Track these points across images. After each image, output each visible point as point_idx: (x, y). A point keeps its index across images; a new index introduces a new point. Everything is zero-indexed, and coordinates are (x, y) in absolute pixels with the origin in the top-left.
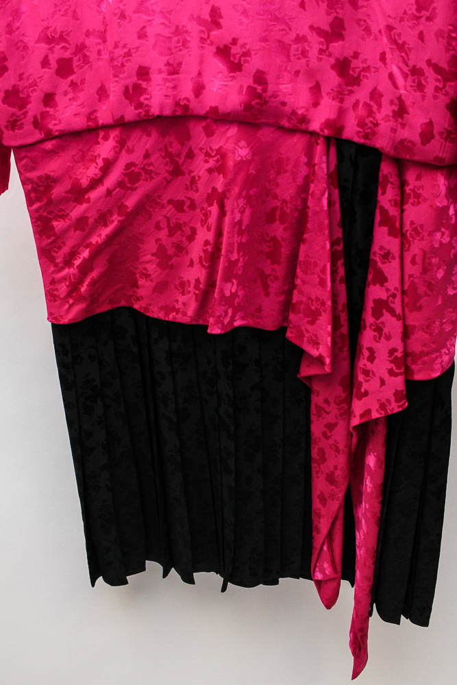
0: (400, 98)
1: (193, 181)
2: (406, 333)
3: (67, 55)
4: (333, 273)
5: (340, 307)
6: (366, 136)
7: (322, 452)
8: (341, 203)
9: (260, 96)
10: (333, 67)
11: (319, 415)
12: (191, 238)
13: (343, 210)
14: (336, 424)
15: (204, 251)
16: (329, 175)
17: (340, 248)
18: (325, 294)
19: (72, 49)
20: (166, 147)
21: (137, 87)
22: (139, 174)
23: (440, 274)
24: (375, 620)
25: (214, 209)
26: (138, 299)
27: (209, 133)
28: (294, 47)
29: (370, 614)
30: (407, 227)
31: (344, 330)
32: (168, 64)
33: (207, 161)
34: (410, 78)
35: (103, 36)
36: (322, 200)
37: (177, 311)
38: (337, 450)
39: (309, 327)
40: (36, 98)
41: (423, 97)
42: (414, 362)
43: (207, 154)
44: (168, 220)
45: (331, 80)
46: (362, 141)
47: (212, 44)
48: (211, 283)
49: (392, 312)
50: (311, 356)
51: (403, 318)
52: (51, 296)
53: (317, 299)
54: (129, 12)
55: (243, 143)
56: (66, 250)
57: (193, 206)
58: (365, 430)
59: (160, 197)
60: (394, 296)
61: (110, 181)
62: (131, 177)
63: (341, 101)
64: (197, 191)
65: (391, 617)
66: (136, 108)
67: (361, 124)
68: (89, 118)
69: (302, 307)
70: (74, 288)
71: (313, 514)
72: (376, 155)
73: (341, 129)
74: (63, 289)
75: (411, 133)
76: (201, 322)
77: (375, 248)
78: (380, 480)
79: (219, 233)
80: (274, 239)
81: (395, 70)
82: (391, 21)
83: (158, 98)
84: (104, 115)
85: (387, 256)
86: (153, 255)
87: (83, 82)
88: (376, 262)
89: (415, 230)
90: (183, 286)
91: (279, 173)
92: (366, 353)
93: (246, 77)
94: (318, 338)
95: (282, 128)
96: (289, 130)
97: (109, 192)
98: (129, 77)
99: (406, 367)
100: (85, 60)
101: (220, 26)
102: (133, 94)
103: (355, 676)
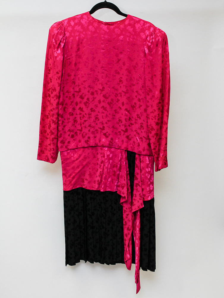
0: (138, 143)
1: (98, 159)
2: (143, 190)
3: (73, 134)
4: (127, 178)
5: (129, 186)
6: (133, 150)
7: (126, 222)
8: (128, 163)
9: (112, 142)
10: (126, 137)
11: (125, 212)
12: (97, 171)
13: (129, 165)
14: (129, 214)
15: (100, 174)
16: (125, 158)
17: (128, 173)
18: (125, 182)
20: (92, 152)
22: (87, 158)
23: (149, 177)
24: (141, 270)
25: (102, 165)
26: (84, 185)
27: (101, 149)
28: (118, 133)
30: (141, 168)
31: (130, 191)
32: (94, 136)
33: (101, 155)
34: (140, 139)
35: (81, 130)
36: (124, 163)
37: (93, 187)
38: (129, 221)
39: (122, 190)
40: (66, 142)
41: (143, 143)
42: (145, 197)
43: (101, 154)
44: (92, 167)
45: (125, 140)
47: (103, 133)
48: (101, 181)
49: (139, 186)
50: (123, 197)
51: (142, 187)
52: (64, 184)
53: (124, 184)
54: (87, 126)
55: (108, 151)
56: (69, 174)
57: (98, 164)
58: (135, 214)
59: (90, 162)
60: (139, 182)
61: (80, 159)
62: (85, 158)
63: (127, 143)
64: (98, 161)
65: (145, 269)
66: (87, 144)
67: (131, 147)
68: (77, 146)
69: (121, 186)
70: (70, 182)
71: (124, 240)
72: (135, 153)
73: (127, 149)
74: (68, 182)
75: (141, 149)
76: (98, 190)
77: (135, 172)
78: (139, 227)
79: (103, 170)
80: (114, 171)
81: (137, 138)
82: (136, 129)
83: (92, 142)
84: (80, 145)
85: (138, 174)
86: (88, 175)
87: (76, 139)
88: (135, 175)
89: (143, 168)
90: (95, 182)
91: (115, 157)
92: (134, 195)
93: (109, 139)
94: (124, 192)
95: (116, 148)
96: (117, 149)
97: (80, 161)
98: (86, 138)
99: (143, 198)
100: (77, 135)
101: (104, 130)
102: (87, 142)
103: (137, 292)
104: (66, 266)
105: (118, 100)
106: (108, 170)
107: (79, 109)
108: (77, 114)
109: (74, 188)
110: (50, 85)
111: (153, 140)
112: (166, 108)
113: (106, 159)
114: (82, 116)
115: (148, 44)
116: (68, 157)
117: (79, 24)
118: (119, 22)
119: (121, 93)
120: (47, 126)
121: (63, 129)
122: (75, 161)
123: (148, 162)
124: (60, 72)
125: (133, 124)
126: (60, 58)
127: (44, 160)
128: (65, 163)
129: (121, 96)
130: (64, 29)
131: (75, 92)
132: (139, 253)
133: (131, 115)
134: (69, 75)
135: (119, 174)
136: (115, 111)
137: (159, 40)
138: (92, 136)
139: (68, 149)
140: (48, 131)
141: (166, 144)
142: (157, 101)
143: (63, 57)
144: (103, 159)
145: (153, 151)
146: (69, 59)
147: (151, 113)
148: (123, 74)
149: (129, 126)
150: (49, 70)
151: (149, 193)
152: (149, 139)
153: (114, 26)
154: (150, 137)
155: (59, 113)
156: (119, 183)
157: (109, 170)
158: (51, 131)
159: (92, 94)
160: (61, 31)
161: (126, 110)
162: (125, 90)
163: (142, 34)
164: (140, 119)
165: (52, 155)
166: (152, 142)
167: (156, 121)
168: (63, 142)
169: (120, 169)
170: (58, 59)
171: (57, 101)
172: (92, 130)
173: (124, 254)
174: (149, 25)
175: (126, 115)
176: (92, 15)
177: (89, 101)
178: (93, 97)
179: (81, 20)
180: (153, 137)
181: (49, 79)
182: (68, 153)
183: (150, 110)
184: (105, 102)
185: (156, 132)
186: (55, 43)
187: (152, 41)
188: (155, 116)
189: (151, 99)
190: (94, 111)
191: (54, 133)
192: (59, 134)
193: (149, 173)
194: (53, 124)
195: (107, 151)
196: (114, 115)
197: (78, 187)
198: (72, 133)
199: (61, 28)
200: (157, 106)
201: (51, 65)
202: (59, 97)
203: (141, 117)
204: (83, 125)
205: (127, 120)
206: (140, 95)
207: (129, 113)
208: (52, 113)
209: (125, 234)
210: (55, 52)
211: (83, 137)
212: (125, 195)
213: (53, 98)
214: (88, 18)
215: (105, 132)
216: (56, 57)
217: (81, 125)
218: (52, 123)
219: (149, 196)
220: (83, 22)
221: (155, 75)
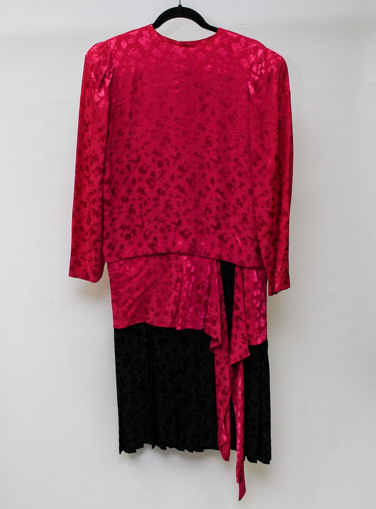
0: (240, 247)
1: (171, 275)
2: (247, 327)
3: (129, 233)
4: (220, 307)
5: (224, 320)
6: (230, 259)
7: (219, 381)
8: (223, 282)
9: (194, 247)
10: (218, 237)
11: (218, 364)
12: (170, 295)
13: (223, 284)
14: (225, 367)
15: (175, 299)
16: (218, 272)
17: (223, 298)
18: (217, 314)
19: (131, 231)
20: (162, 263)
21: (153, 243)
22: (152, 272)
23: (258, 305)
24: (246, 462)
25: (179, 285)
26: (148, 319)
27: (177, 258)
29: (244, 460)
30: (245, 289)
31: (226, 328)
32: (164, 236)
33: (176, 268)
34: (243, 241)
35: (142, 227)
36: (216, 281)
37: (164, 323)
38: (225, 379)
39: (213, 328)
40: (117, 247)
41: (247, 247)
42: (251, 338)
43: (176, 266)
44: (161, 288)
45: (217, 241)
46: (228, 261)
47: (178, 230)
48: (177, 312)
49: (242, 320)
50: (214, 339)
51: (246, 322)
52: (115, 318)
53: (216, 316)
54: (152, 220)
55: (189, 262)
56: (123, 300)
57: (171, 284)
58: (235, 367)
59: (159, 280)
60: (242, 314)
61: (141, 275)
62: (149, 274)
63: (221, 248)
64: (172, 278)
65: (253, 460)
66: (152, 250)
67: (228, 255)
68: (135, 254)
69: (210, 320)
70: (126, 314)
71: (218, 411)
72: (234, 265)
73: (221, 257)
74: (121, 315)
75: (244, 259)
76: (173, 327)
77: (235, 297)
78: (243, 390)
79: (180, 293)
80: (199, 295)
81: (237, 238)
82: (235, 224)
83: (161, 248)
84: (140, 252)
85: (239, 300)
86: (155, 302)
87: (134, 241)
88: (235, 302)
89: (248, 290)
90: (166, 313)
91: (201, 272)
92: (234, 336)
93: (190, 241)
94: (216, 331)
95: (202, 257)
96: (204, 257)
97: (141, 279)
98: (151, 240)
99: (248, 340)
100: (135, 234)
101: (181, 225)
102: (152, 246)
103: (240, 498)
104: (120, 454)
105: (204, 175)
106: (188, 293)
107: (138, 191)
108: (134, 199)
109: (131, 324)
110: (88, 151)
111: (264, 243)
112: (286, 188)
113: (185, 275)
114: (143, 202)
115: (254, 79)
116: (121, 272)
117: (137, 45)
118: (203, 42)
119: (209, 163)
120: (85, 219)
121: (111, 225)
122: (132, 278)
123: (256, 280)
124: (104, 128)
125: (230, 216)
126: (103, 104)
127: (82, 276)
128: (115, 281)
129: (209, 167)
130: (111, 55)
131: (131, 161)
132: (243, 432)
133: (226, 199)
134: (120, 134)
135: (207, 301)
136: (200, 193)
137: (272, 71)
138: (159, 236)
139: (121, 259)
140: (87, 228)
141: (287, 249)
142: (270, 176)
143: (109, 103)
144: (180, 275)
145: (265, 261)
146: (120, 105)
147: (260, 196)
148: (211, 131)
149: (224, 218)
150: (87, 126)
151: (258, 332)
152: (258, 241)
153: (195, 49)
154: (259, 238)
155: (105, 198)
156: (208, 316)
157: (190, 294)
158: (91, 229)
159: (160, 164)
160: (105, 58)
161: (218, 191)
162: (215, 158)
163: (243, 61)
164: (242, 206)
165: (94, 268)
166: (263, 246)
167: (270, 209)
168: (111, 247)
169: (208, 292)
170: (100, 106)
171: (100, 177)
172: (160, 225)
173: (217, 434)
174: (255, 45)
175: (218, 201)
176: (157, 30)
177: (154, 177)
178: (162, 170)
179: (140, 38)
180: (264, 236)
181: (87, 141)
182: (121, 265)
183: (258, 191)
184: (182, 179)
185: (269, 228)
186: (94, 80)
187: (261, 73)
188: (268, 202)
189: (260, 172)
190: (164, 194)
191: (96, 232)
192: (105, 233)
193: (258, 297)
194: (95, 216)
195: (187, 260)
196: (198, 201)
197: (138, 322)
198: (127, 232)
199: (104, 53)
200: (270, 185)
201: (90, 117)
202: (103, 171)
203: (243, 203)
204: (145, 218)
205: (220, 209)
206: (241, 165)
207: (224, 197)
208: (92, 197)
209: (218, 400)
210: (96, 95)
211: (146, 238)
212: (218, 335)
213: (93, 172)
214: (151, 35)
215: (181, 228)
216: (98, 103)
217: (141, 217)
218: (94, 214)
219: (259, 337)
220: (142, 41)
221: (266, 132)
